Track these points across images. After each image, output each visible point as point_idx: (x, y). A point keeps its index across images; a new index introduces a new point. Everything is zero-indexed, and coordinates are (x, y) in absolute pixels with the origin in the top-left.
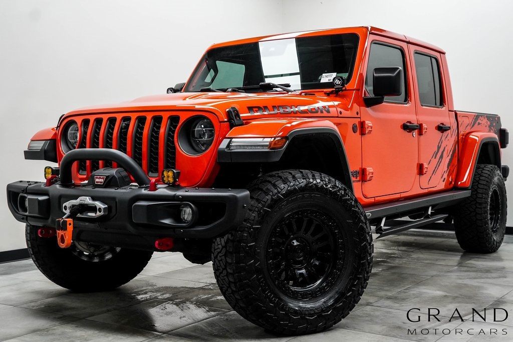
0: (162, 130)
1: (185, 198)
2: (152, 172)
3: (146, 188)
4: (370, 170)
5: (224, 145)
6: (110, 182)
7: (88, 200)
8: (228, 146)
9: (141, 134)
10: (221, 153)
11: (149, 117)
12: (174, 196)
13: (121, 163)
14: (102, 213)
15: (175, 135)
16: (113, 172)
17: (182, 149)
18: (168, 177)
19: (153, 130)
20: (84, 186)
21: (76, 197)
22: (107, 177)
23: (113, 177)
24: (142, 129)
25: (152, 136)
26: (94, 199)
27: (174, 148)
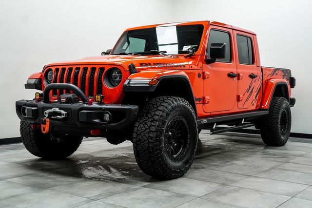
0: (96, 74)
1: (106, 109)
2: (91, 96)
3: (87, 104)
4: (207, 97)
5: (126, 82)
6: (69, 101)
7: (57, 110)
8: (129, 83)
9: (85, 76)
10: (125, 87)
11: (89, 68)
12: (101, 108)
13: (74, 91)
14: (64, 116)
15: (103, 77)
16: (70, 95)
17: (106, 84)
18: (98, 98)
19: (91, 75)
20: (56, 102)
21: (51, 108)
22: (67, 98)
23: (70, 98)
24: (86, 74)
25: (91, 77)
26: (60, 109)
27: (102, 84)
